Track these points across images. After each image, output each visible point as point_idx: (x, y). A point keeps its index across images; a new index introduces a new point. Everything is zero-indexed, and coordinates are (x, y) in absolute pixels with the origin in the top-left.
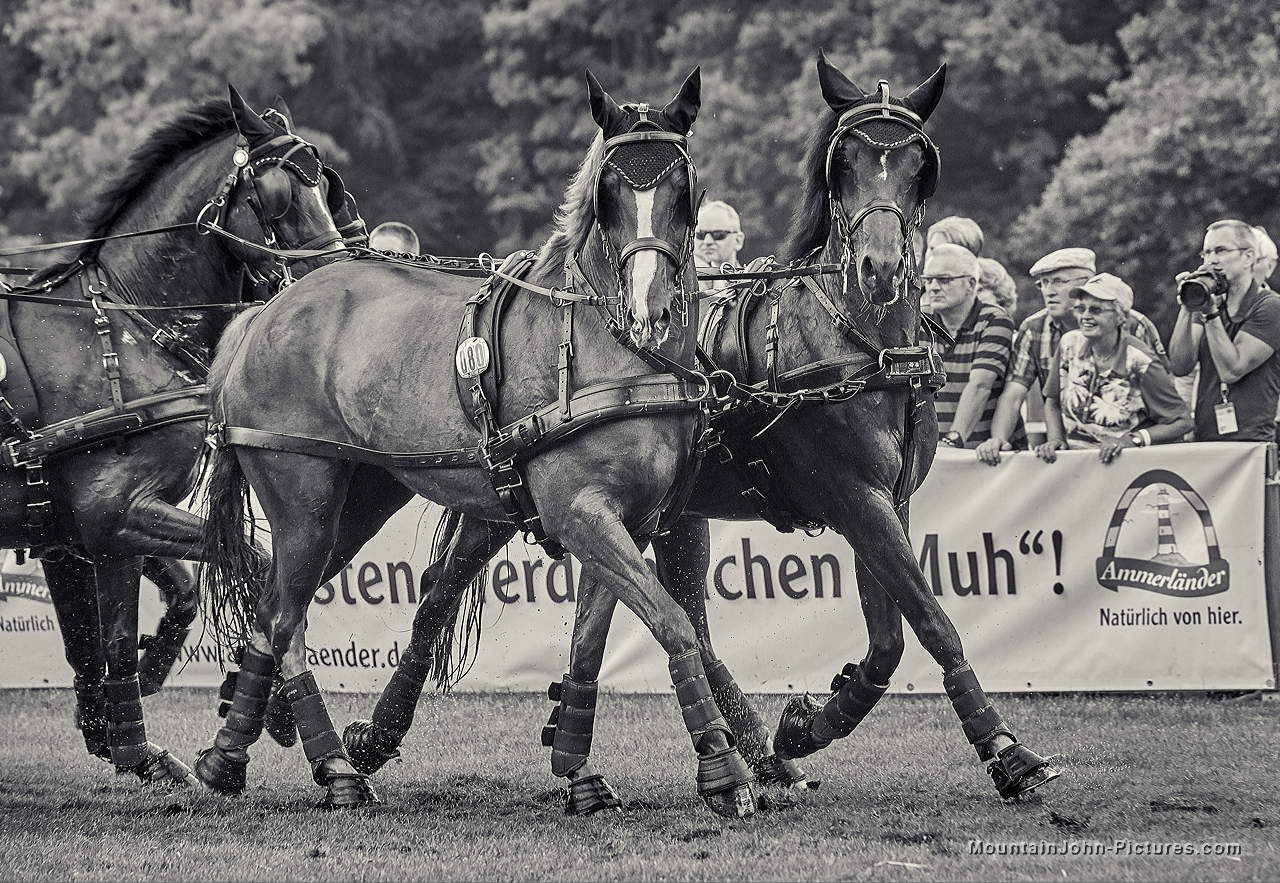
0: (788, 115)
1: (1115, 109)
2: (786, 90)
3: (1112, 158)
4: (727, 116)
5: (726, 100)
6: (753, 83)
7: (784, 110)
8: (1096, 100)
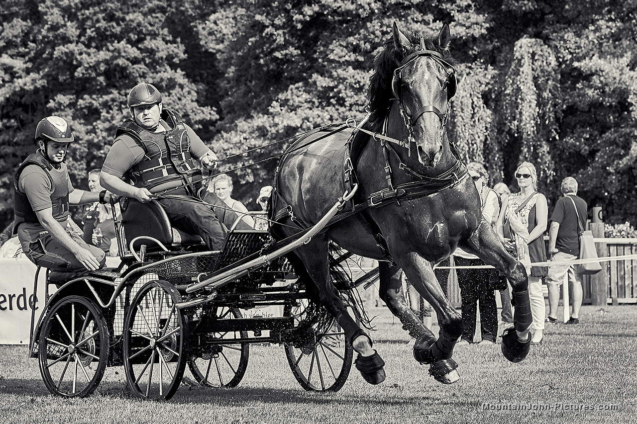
0: (95, 133)
1: (219, 131)
6: (82, 121)
7: (94, 131)
8: (211, 128)
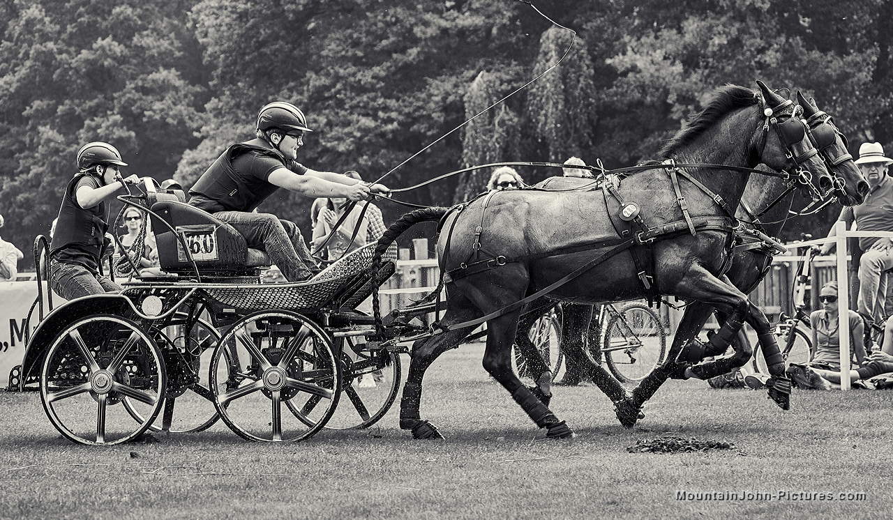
1: (203, 138)
2: (77, 133)
3: (200, 159)
4: (52, 144)
5: (52, 138)
8: (196, 134)
